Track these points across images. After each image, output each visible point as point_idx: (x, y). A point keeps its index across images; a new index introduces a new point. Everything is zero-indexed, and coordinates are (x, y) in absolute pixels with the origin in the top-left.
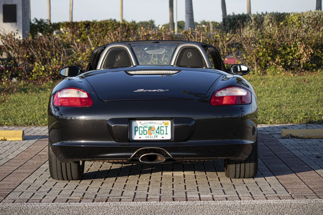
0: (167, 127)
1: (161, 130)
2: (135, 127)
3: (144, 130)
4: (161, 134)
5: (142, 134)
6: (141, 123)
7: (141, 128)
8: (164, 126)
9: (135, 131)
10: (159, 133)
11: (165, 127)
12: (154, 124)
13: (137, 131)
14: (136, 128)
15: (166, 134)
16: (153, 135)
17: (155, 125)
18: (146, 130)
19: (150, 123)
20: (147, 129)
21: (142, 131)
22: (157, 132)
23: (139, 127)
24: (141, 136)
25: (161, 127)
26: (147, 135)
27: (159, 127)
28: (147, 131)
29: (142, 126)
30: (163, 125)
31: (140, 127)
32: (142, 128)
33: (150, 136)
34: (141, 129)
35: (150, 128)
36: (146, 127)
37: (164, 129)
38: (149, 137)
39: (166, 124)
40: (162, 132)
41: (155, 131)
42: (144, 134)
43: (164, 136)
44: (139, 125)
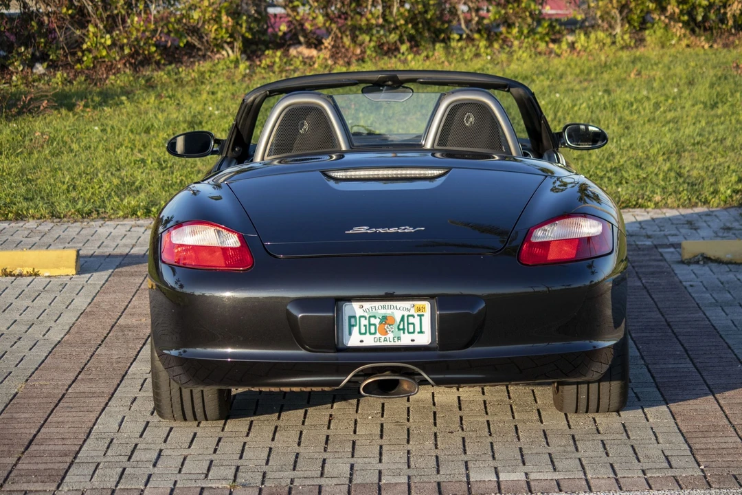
0: (423, 315)
1: (408, 324)
2: (350, 318)
3: (370, 324)
4: (409, 333)
5: (365, 334)
6: (364, 308)
7: (362, 319)
8: (416, 315)
9: (351, 326)
10: (404, 329)
11: (418, 315)
12: (393, 311)
13: (353, 326)
14: (353, 320)
15: (421, 332)
16: (391, 335)
17: (395, 311)
18: (375, 325)
19: (384, 307)
20: (377, 321)
21: (365, 326)
22: (399, 329)
23: (358, 317)
24: (363, 337)
25: (408, 316)
26: (378, 335)
27: (403, 316)
28: (378, 326)
29: (365, 314)
30: (413, 312)
31: (361, 317)
32: (366, 319)
33: (383, 337)
34: (364, 322)
35: (385, 320)
36: (375, 317)
37: (416, 321)
38: (382, 339)
39: (419, 310)
40: (411, 327)
41: (395, 326)
42: (370, 333)
43: (415, 336)
44: (359, 313)
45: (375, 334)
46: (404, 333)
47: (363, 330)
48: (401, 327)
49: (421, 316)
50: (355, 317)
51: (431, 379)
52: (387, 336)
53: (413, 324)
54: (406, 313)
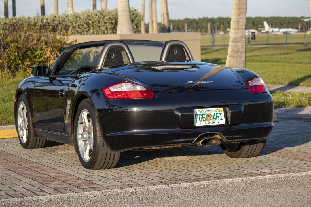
1: (217, 117)
2: (196, 115)
3: (203, 117)
4: (217, 120)
6: (200, 111)
9: (196, 118)
10: (215, 119)
12: (210, 112)
13: (197, 118)
14: (197, 116)
15: (221, 120)
16: (211, 121)
17: (211, 112)
18: (205, 117)
19: (207, 111)
20: (205, 116)
21: (201, 118)
22: (213, 119)
24: (201, 122)
25: (216, 114)
26: (206, 121)
28: (206, 118)
29: (201, 113)
30: (218, 112)
31: (199, 115)
32: (201, 115)
33: (208, 122)
35: (208, 115)
36: (204, 114)
37: (219, 115)
38: (208, 123)
39: (220, 111)
40: (218, 118)
41: (212, 117)
42: (204, 121)
43: (219, 121)
44: (198, 113)
45: (205, 121)
46: (215, 120)
47: (201, 120)
48: (214, 118)
49: (221, 113)
50: (197, 115)
51: (226, 138)
52: (210, 122)
53: (218, 117)
54: (215, 113)
